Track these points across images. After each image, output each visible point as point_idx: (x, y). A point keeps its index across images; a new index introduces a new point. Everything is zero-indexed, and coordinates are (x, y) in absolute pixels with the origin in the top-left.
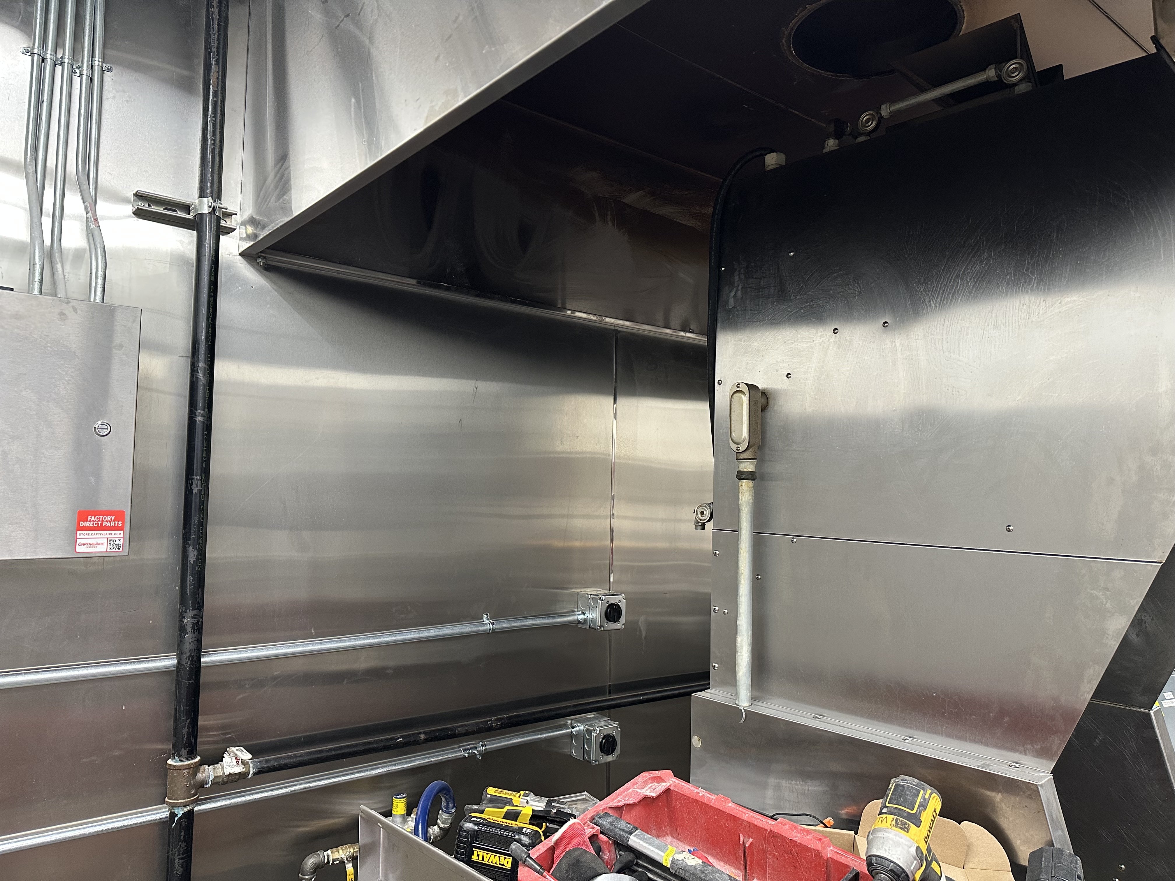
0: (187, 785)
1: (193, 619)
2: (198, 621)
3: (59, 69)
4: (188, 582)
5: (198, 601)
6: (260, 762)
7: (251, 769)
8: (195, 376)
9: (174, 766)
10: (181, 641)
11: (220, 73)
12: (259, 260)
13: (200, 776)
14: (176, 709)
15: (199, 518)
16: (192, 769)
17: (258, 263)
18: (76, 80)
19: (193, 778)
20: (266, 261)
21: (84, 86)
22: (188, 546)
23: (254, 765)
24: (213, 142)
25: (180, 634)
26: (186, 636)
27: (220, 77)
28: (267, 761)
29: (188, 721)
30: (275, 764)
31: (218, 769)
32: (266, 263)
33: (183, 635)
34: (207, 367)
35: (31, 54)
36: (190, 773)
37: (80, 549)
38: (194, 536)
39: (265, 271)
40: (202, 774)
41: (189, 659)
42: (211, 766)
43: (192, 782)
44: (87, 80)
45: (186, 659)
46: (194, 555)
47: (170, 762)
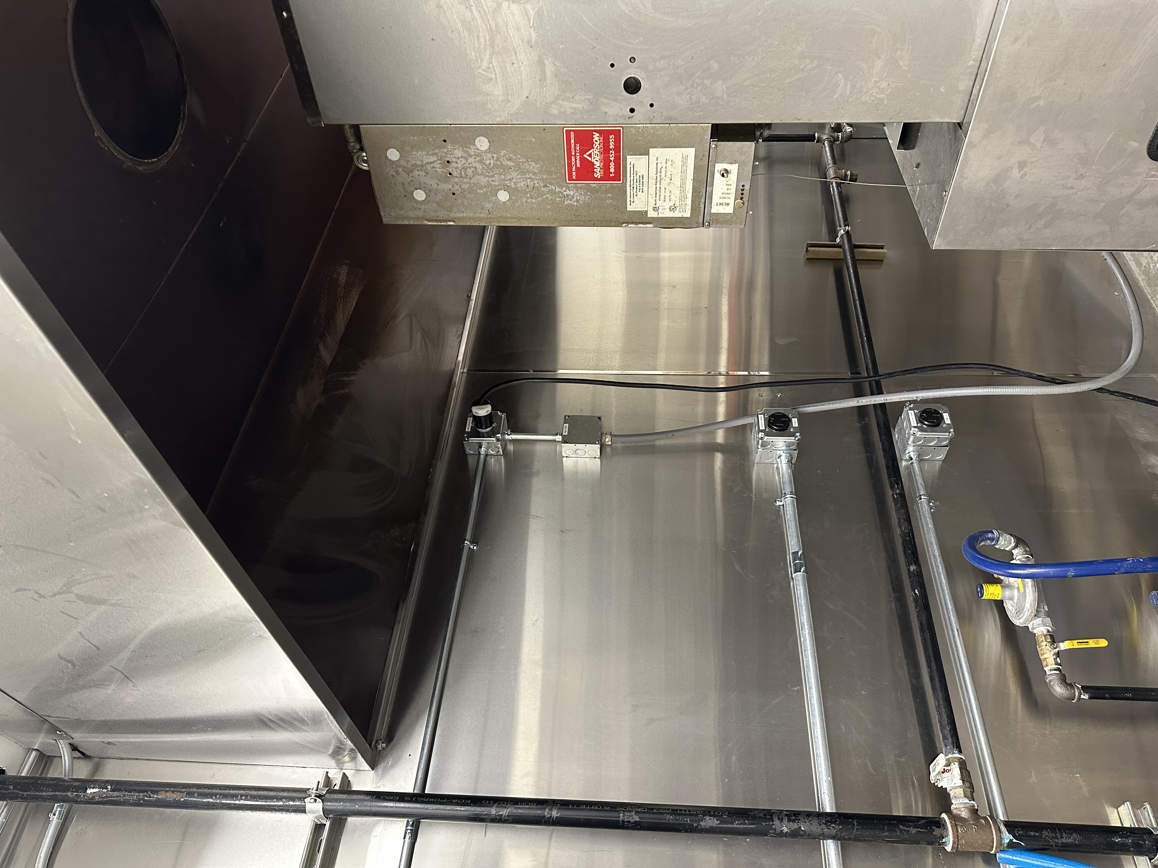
0: (975, 828)
1: (784, 820)
2: (786, 815)
4: (741, 826)
5: (762, 816)
6: (946, 746)
7: (954, 755)
8: (506, 818)
9: (954, 843)
10: (810, 835)
11: (168, 789)
12: (380, 747)
13: (965, 814)
14: (888, 842)
15: (668, 813)
16: (957, 823)
17: (385, 750)
19: (967, 821)
20: (383, 741)
22: (699, 827)
23: (949, 752)
24: (243, 798)
25: (801, 835)
26: (803, 829)
27: (172, 789)
28: (945, 738)
29: (901, 827)
31: (955, 793)
34: (496, 805)
36: (961, 824)
38: (688, 820)
39: (393, 741)
40: (962, 811)
42: (953, 802)
43: (971, 822)
45: (829, 829)
46: (710, 821)
47: (949, 848)
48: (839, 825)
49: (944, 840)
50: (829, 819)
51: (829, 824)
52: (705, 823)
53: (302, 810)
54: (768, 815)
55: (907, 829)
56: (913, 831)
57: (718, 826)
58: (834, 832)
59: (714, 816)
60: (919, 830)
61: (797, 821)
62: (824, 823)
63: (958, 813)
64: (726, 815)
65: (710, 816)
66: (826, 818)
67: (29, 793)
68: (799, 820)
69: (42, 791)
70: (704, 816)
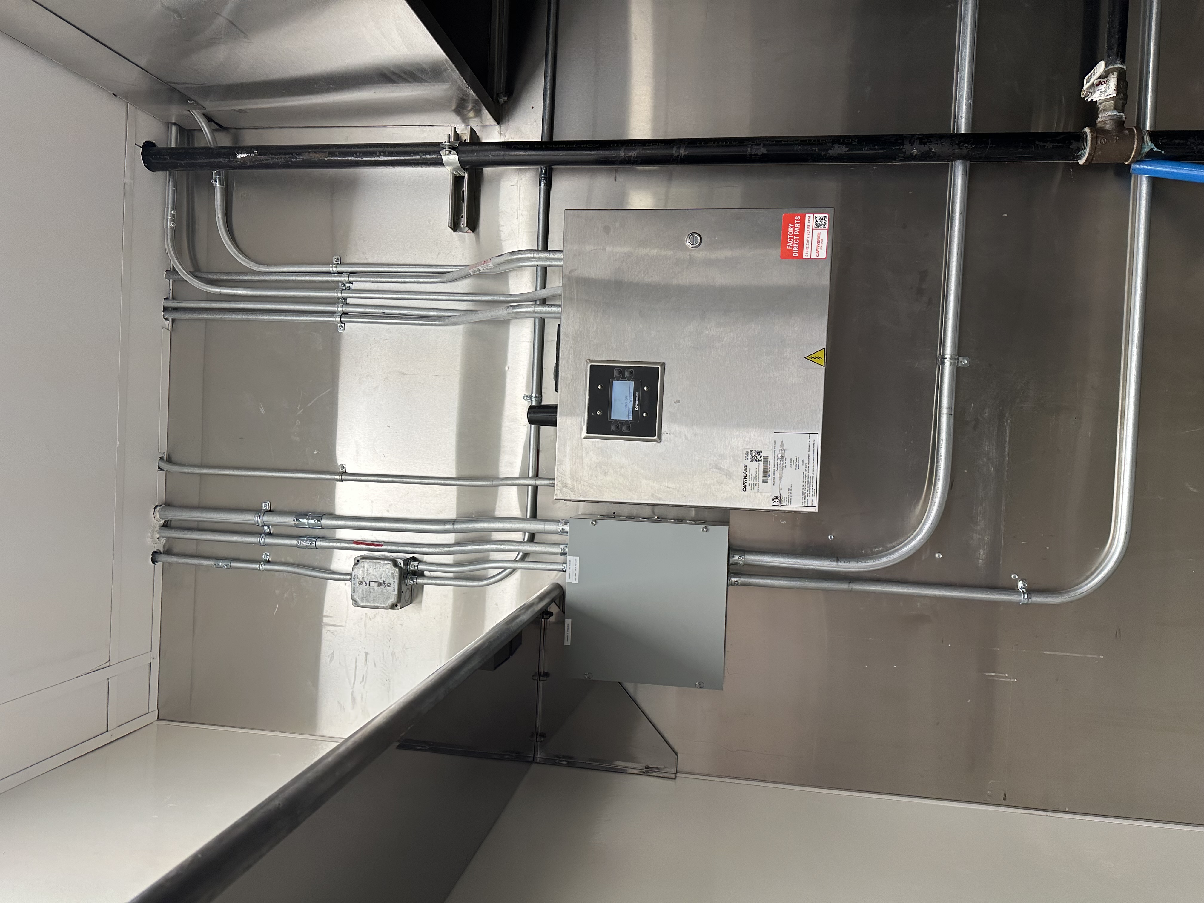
0: (1116, 139)
2: (918, 139)
4: (870, 152)
5: (893, 141)
7: (1116, 66)
9: (1089, 155)
11: (310, 150)
13: (1108, 127)
14: (1019, 158)
15: (796, 144)
16: (1098, 135)
18: (356, 286)
19: (1110, 133)
20: (501, 93)
21: (359, 279)
22: (828, 155)
23: (1111, 63)
25: (931, 158)
26: (933, 150)
29: (1037, 142)
30: (1117, 37)
31: (1105, 106)
32: (504, 93)
33: (932, 154)
35: (342, 323)
36: (1103, 137)
37: (823, 255)
38: (817, 149)
39: (514, 95)
40: (1107, 124)
41: (963, 146)
42: (1100, 115)
43: (1114, 134)
44: (353, 277)
45: (959, 150)
46: (839, 147)
47: (1082, 161)
48: (973, 144)
49: (1080, 153)
50: (962, 139)
51: (962, 144)
52: (833, 152)
53: (439, 163)
54: (899, 140)
55: (1043, 144)
56: (1049, 145)
57: (847, 153)
58: (965, 151)
59: (843, 144)
60: (1057, 144)
61: (928, 144)
62: (957, 144)
63: (1103, 126)
64: (856, 142)
65: (839, 144)
66: (960, 138)
67: (186, 162)
68: (931, 142)
69: (197, 159)
70: (833, 144)
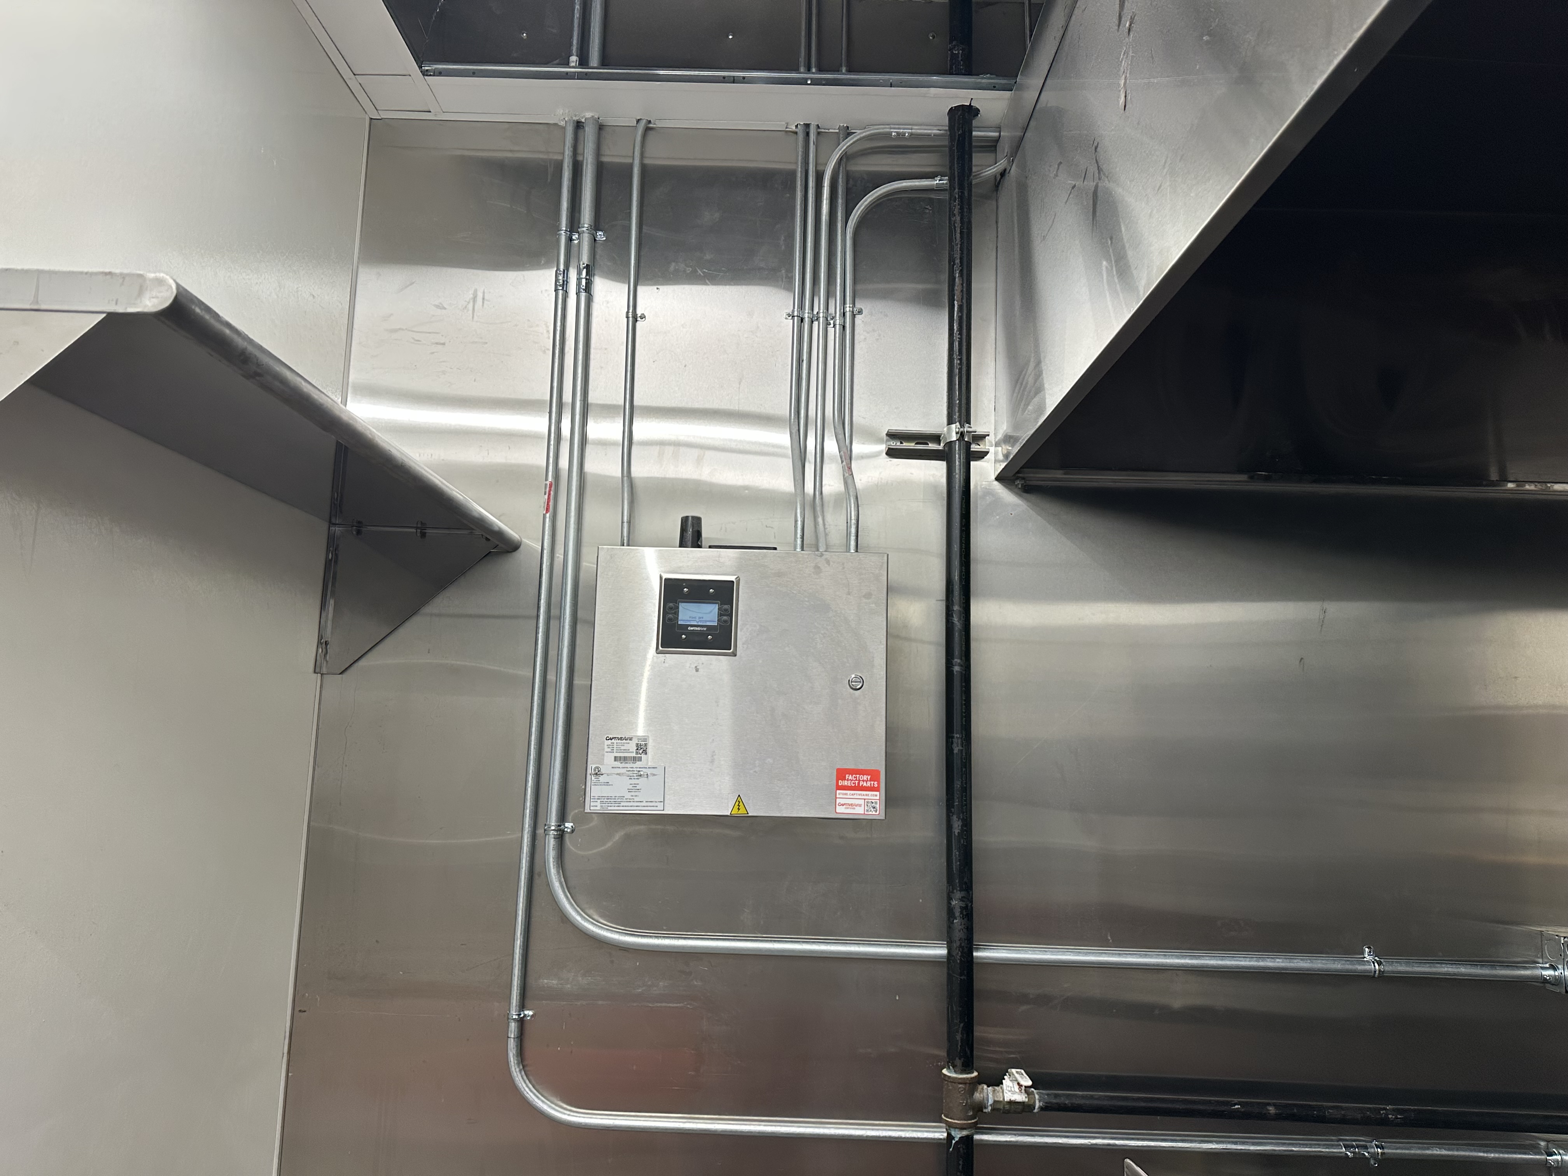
0: (963, 1103)
1: (961, 902)
2: (967, 906)
3: (816, 324)
4: (954, 857)
5: (965, 880)
6: (1048, 1095)
7: (1037, 1102)
8: (950, 621)
9: (949, 1077)
10: (950, 927)
11: (964, 285)
12: (1018, 482)
13: (977, 1096)
14: (948, 1007)
15: (962, 782)
16: (968, 1085)
17: (1017, 485)
18: (831, 330)
19: (970, 1096)
20: (1025, 482)
21: (837, 335)
22: (951, 814)
23: (1040, 1097)
24: (959, 362)
25: (949, 919)
26: (955, 921)
27: (964, 289)
28: (1056, 1096)
29: (962, 1025)
30: (1067, 1102)
31: (998, 1092)
32: (1025, 484)
33: (952, 919)
34: (961, 610)
35: (792, 317)
36: (967, 1089)
37: (840, 809)
38: (957, 803)
39: (1025, 494)
40: (980, 1094)
41: (959, 950)
42: (990, 1088)
43: (969, 1101)
44: (839, 329)
45: (956, 949)
46: (959, 826)
47: (945, 1071)
48: (961, 960)
49: (951, 1067)
50: (966, 950)
51: (964, 953)
52: (955, 820)
53: (950, 421)
54: (968, 887)
55: (960, 1031)
57: (953, 834)
58: (954, 956)
59: (962, 830)
60: (960, 1044)
61: (961, 916)
62: (961, 944)
63: (979, 1090)
64: (964, 842)
65: (962, 826)
66: (967, 947)
67: (956, 148)
68: (963, 919)
70: (962, 820)
